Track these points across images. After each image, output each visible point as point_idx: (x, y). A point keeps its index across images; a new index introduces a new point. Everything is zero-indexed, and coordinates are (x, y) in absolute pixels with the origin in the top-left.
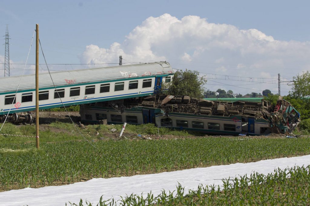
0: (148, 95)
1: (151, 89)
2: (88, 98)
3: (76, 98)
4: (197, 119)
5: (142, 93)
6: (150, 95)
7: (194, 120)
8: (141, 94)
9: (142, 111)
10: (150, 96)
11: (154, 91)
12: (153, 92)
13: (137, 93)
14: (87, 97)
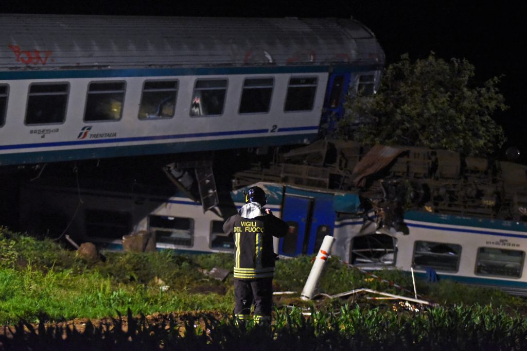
0: (299, 142)
1: (311, 118)
2: (96, 136)
3: (49, 131)
4: (503, 238)
5: (280, 130)
6: (305, 141)
7: (487, 243)
8: (276, 134)
9: (282, 204)
10: (304, 145)
11: (319, 127)
12: (316, 131)
13: (266, 131)
14: (89, 133)
